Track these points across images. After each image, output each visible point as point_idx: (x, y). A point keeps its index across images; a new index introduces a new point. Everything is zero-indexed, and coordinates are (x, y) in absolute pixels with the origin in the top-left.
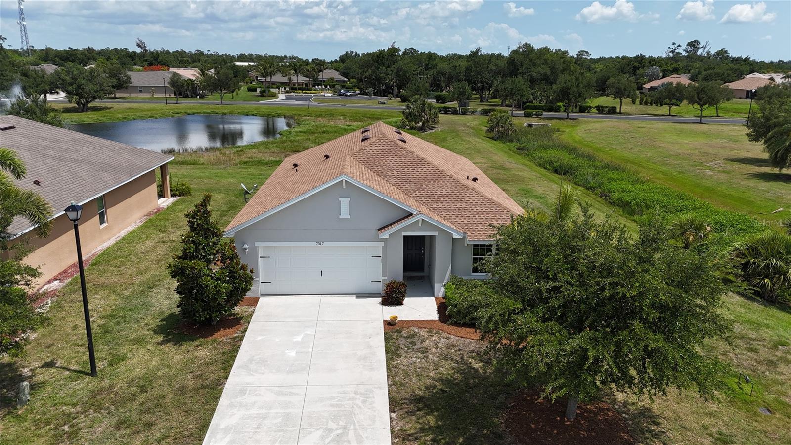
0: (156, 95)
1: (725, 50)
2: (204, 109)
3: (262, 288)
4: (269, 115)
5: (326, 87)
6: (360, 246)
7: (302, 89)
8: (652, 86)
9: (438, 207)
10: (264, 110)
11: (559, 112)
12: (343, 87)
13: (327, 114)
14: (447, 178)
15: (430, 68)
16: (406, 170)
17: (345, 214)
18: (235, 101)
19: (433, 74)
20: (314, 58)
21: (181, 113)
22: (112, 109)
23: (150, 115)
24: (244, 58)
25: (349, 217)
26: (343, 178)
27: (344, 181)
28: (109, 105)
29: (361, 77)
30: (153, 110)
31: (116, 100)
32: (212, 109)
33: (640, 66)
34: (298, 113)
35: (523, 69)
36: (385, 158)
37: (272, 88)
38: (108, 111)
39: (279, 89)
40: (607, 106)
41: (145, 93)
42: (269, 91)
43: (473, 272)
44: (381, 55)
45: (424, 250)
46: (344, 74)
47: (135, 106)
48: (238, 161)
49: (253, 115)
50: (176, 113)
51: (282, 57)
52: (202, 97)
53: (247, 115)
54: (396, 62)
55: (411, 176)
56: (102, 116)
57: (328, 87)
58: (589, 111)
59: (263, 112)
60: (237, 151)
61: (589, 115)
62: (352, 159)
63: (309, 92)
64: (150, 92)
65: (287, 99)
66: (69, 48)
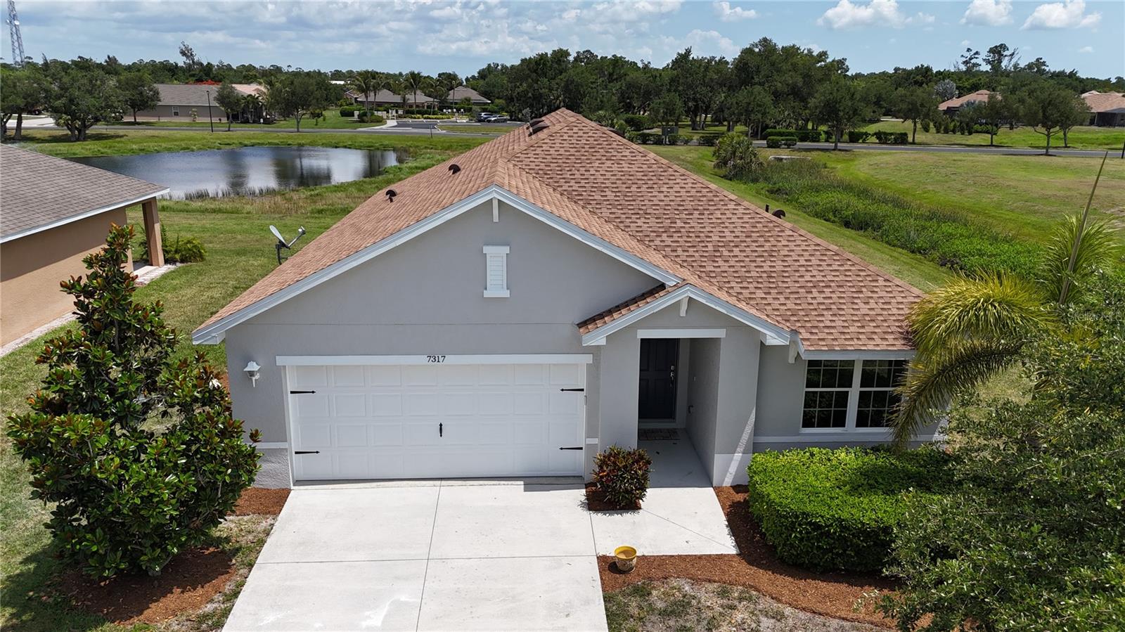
0: (199, 120)
1: (1042, 61)
2: (270, 139)
3: (298, 466)
4: (370, 147)
5: (458, 110)
6: (536, 365)
7: (422, 113)
8: (950, 106)
9: (718, 270)
10: (361, 140)
11: (818, 141)
12: (484, 110)
13: (460, 146)
14: (729, 207)
15: (616, 79)
16: (634, 188)
17: (497, 286)
18: (320, 128)
19: (621, 88)
20: (441, 72)
21: (233, 143)
22: (125, 137)
23: (184, 146)
24: (340, 77)
25: (506, 294)
26: (494, 194)
27: (495, 204)
28: (121, 132)
29: (511, 96)
30: (190, 139)
31: (137, 126)
32: (283, 138)
33: (924, 80)
34: (416, 144)
35: (761, 77)
36: (583, 165)
37: (378, 111)
38: (118, 139)
39: (388, 112)
40: (892, 132)
41: (181, 116)
42: (373, 114)
43: (803, 427)
44: (542, 61)
45: (676, 371)
46: (485, 94)
47: (163, 133)
48: (309, 209)
49: (345, 147)
50: (226, 144)
51: (395, 75)
52: (267, 122)
53: (336, 147)
54: (565, 71)
55: (646, 202)
56: (106, 147)
57: (462, 110)
58: (864, 140)
59: (361, 142)
60: (311, 195)
61: (865, 145)
62: (511, 166)
63: (433, 116)
64: (190, 116)
65: (399, 125)
66: (79, 57)
